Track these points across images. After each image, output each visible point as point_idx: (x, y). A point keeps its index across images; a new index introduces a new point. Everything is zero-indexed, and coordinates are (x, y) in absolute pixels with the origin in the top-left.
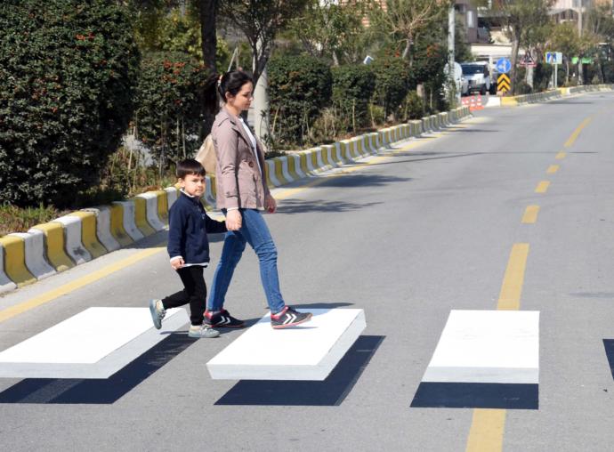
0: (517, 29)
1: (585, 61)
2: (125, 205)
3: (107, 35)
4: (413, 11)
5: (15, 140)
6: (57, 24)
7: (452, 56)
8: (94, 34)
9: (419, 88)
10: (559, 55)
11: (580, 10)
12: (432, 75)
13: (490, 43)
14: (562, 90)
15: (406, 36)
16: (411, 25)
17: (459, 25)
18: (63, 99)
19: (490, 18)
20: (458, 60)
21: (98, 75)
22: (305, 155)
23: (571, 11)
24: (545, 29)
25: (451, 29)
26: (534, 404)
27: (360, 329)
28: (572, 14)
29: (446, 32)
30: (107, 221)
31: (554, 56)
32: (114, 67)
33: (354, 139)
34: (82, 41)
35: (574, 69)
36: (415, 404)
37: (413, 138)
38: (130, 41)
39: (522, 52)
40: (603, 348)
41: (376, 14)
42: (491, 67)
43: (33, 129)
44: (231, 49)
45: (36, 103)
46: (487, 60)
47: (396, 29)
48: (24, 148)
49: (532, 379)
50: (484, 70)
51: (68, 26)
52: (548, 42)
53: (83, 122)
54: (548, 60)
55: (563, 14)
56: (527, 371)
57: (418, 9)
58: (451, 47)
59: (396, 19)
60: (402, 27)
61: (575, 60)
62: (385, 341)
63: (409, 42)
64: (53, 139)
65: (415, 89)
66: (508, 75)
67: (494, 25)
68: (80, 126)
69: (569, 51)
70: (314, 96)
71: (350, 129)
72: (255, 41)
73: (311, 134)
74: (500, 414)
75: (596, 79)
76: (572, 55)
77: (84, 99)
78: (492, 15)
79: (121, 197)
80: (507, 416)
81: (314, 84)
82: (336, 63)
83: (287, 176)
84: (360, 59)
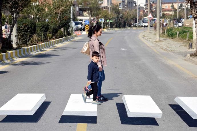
0: (91, 12)
1: (111, 21)
4: (60, 6)
7: (72, 19)
9: (62, 29)
10: (103, 20)
11: (109, 6)
12: (66, 25)
13: (83, 16)
14: (104, 29)
15: (58, 14)
16: (60, 10)
17: (74, 11)
19: (83, 9)
20: (73, 21)
22: (28, 48)
23: (107, 7)
24: (99, 12)
25: (72, 12)
26: (95, 122)
27: (44, 99)
28: (107, 8)
29: (70, 12)
31: (102, 20)
33: (43, 44)
35: (108, 23)
36: (60, 122)
37: (60, 43)
39: (92, 18)
40: (116, 105)
41: (49, 7)
42: (83, 23)
44: (6, 17)
46: (82, 21)
47: (55, 12)
49: (95, 114)
50: (81, 24)
52: (100, 16)
54: (100, 21)
55: (105, 8)
56: (94, 112)
57: (62, 6)
58: (72, 17)
59: (55, 9)
60: (57, 11)
61: (108, 21)
62: (51, 103)
63: (59, 15)
65: (61, 29)
66: (88, 25)
67: (84, 11)
69: (106, 18)
70: (31, 31)
71: (42, 41)
72: (13, 15)
73: (30, 42)
74: (85, 125)
75: (114, 26)
76: (107, 20)
78: (83, 8)
80: (87, 125)
81: (31, 27)
82: (38, 21)
83: (23, 54)
84: (45, 20)
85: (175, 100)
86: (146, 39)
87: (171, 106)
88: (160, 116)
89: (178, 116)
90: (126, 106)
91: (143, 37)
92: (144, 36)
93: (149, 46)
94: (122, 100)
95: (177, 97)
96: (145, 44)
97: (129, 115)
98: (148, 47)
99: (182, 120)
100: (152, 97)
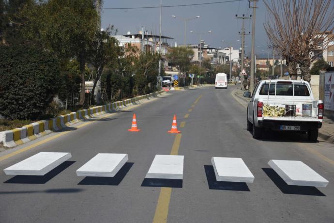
0: (181, 67)
1: (201, 77)
2: (54, 119)
3: (49, 66)
4: (148, 60)
5: (19, 98)
6: (34, 62)
7: (159, 75)
8: (46, 65)
9: (149, 84)
10: (193, 75)
11: (200, 61)
12: (154, 81)
13: (172, 71)
14: (194, 86)
15: (145, 68)
16: (147, 65)
17: (162, 65)
18: (35, 86)
19: (172, 63)
20: (161, 75)
21: (46, 78)
23: (197, 61)
24: (188, 67)
25: (160, 66)
26: (181, 186)
27: (126, 160)
28: (198, 62)
29: (158, 67)
30: (47, 125)
31: (192, 75)
32: (51, 76)
33: (128, 100)
34: (42, 67)
35: (198, 79)
36: (142, 185)
37: (146, 99)
38: (57, 68)
39: (182, 74)
40: (204, 168)
41: (136, 61)
42: (173, 79)
43: (25, 95)
44: (91, 71)
45: (26, 87)
46: (171, 76)
47: (142, 66)
48: (22, 101)
49: (181, 178)
50: (170, 79)
51: (38, 63)
52: (190, 71)
53: (41, 93)
54: (190, 76)
55: (195, 62)
56: (179, 175)
57: (150, 59)
58: (160, 72)
59: (142, 63)
60: (144, 65)
61: (198, 77)
62: (134, 164)
63: (146, 70)
64: (31, 98)
65: (148, 84)
66: (177, 81)
67: (173, 65)
68: (40, 94)
69: (196, 73)
70: (115, 86)
71: (127, 97)
72: (97, 68)
73: (114, 98)
74: (170, 189)
75: (205, 82)
76: (198, 75)
77: (42, 86)
78: (172, 62)
79: (52, 117)
80: (172, 190)
81: (115, 82)
82: (123, 76)
84: (131, 75)
85: (268, 163)
86: (238, 97)
87: (264, 170)
88: (252, 181)
89: (271, 181)
90: (214, 169)
91: (236, 95)
92: (236, 93)
93: (242, 103)
94: (211, 163)
95: (270, 160)
96: (237, 102)
97: (218, 180)
98: (241, 105)
99: (276, 186)
100: (243, 159)
